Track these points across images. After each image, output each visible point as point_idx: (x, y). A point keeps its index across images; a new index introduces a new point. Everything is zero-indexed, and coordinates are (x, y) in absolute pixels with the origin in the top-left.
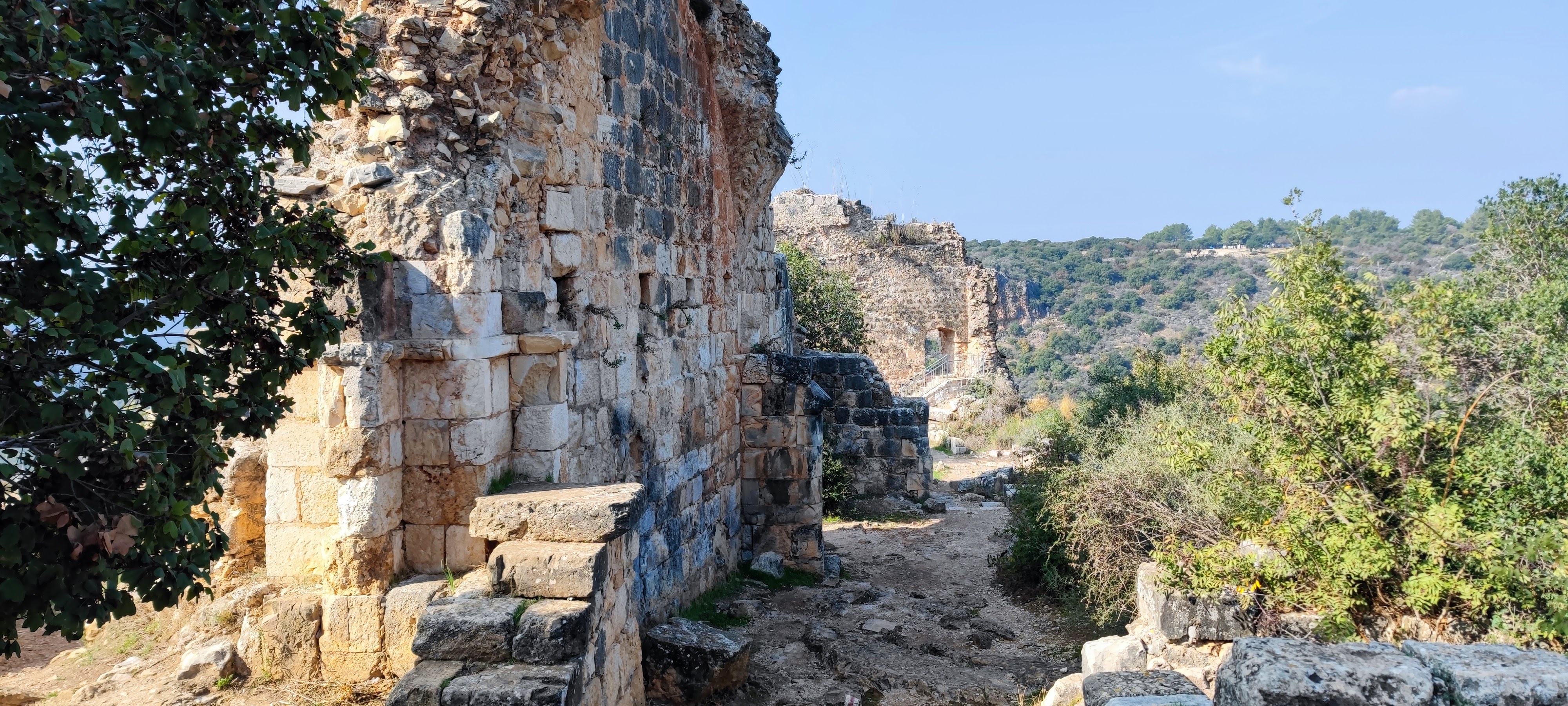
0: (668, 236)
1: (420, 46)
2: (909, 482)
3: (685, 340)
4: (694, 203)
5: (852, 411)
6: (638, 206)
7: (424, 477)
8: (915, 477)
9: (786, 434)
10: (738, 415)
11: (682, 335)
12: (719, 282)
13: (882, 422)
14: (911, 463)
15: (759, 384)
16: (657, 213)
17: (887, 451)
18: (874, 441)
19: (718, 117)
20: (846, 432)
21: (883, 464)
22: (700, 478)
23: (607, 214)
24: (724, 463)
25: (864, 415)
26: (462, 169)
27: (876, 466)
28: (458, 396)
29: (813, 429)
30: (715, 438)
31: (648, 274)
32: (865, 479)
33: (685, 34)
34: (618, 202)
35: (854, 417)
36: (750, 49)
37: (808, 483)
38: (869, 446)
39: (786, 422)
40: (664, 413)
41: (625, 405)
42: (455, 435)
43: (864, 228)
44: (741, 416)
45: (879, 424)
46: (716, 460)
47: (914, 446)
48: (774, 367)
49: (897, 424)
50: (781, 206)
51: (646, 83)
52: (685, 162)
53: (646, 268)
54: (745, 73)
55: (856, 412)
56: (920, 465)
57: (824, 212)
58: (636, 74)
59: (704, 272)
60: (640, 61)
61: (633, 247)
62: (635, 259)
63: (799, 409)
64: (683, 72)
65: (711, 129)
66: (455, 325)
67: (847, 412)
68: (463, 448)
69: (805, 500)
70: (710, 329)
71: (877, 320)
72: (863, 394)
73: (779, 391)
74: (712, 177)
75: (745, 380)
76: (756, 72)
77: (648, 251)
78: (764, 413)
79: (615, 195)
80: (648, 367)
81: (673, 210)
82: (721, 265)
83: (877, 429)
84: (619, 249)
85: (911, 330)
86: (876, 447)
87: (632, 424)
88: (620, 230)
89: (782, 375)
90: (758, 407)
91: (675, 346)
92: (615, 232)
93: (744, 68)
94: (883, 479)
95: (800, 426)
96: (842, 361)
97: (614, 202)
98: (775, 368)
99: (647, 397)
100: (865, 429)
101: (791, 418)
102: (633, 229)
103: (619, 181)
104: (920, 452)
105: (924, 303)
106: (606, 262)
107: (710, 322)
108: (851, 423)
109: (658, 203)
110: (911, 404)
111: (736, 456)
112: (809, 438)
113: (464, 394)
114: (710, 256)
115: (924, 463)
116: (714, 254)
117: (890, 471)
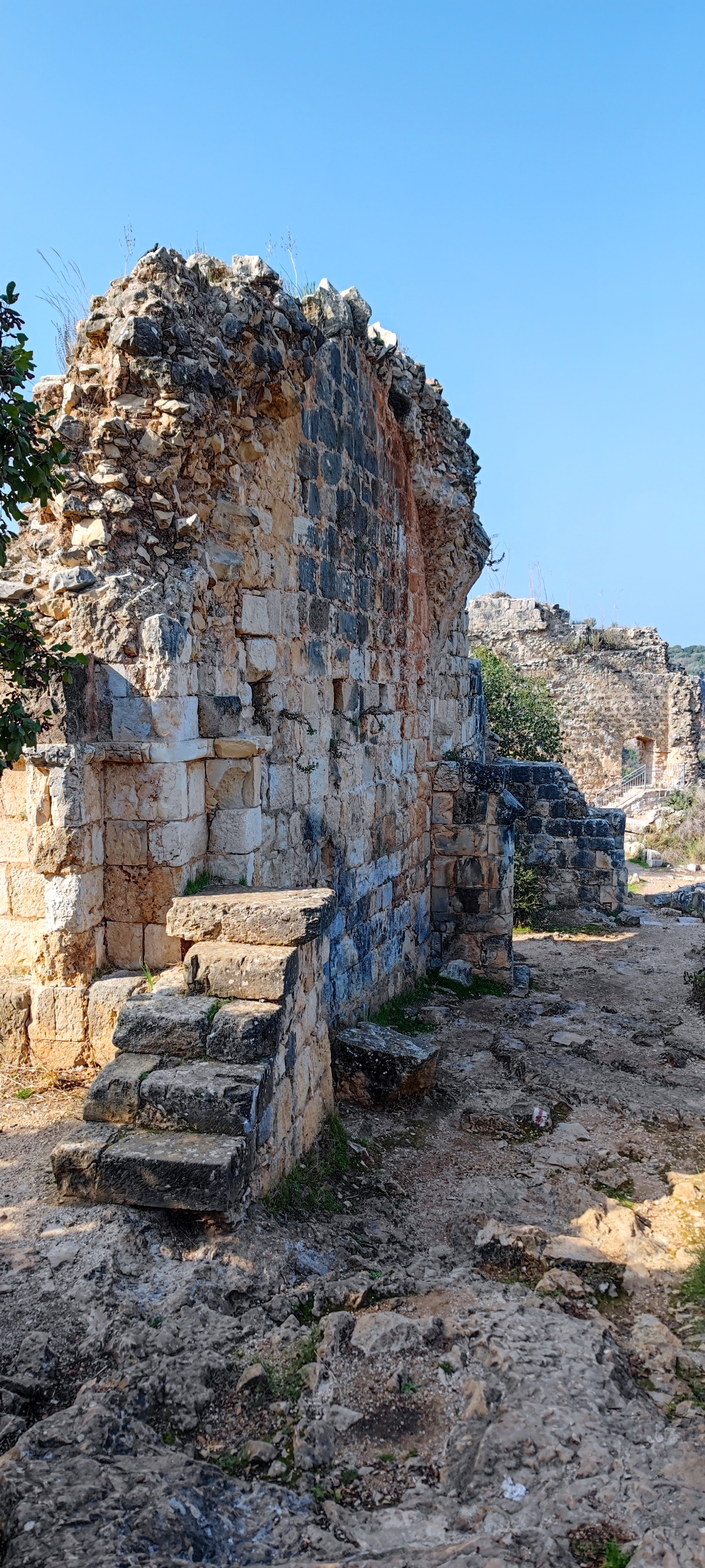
0: (361, 641)
1: (121, 449)
2: (602, 894)
3: (377, 746)
4: (388, 608)
5: (545, 821)
6: (333, 610)
7: (124, 876)
8: (609, 889)
9: (477, 843)
10: (428, 822)
11: (374, 741)
12: (412, 688)
13: (577, 832)
14: (606, 875)
15: (450, 792)
16: (352, 618)
17: (580, 862)
18: (567, 852)
19: (415, 518)
20: (538, 842)
21: (576, 875)
22: (390, 884)
23: (302, 618)
24: (414, 870)
25: (557, 825)
26: (161, 572)
27: (568, 877)
28: (156, 798)
29: (505, 838)
30: (406, 845)
31: (342, 680)
32: (557, 890)
33: (383, 432)
34: (313, 607)
35: (547, 826)
36: (449, 447)
37: (499, 893)
38: (563, 855)
39: (477, 831)
40: (355, 819)
41: (317, 810)
42: (153, 836)
43: (562, 633)
44: (432, 824)
45: (573, 835)
46: (406, 866)
47: (609, 858)
48: (465, 775)
49: (591, 835)
50: (476, 611)
51: (343, 484)
52: (381, 565)
53: (340, 673)
54: (443, 472)
55: (549, 822)
56: (615, 877)
57: (520, 617)
58: (333, 475)
59: (397, 678)
60: (336, 461)
61: (327, 652)
62: (330, 664)
63: (490, 818)
64: (380, 472)
65: (407, 530)
66: (153, 729)
67: (540, 822)
68: (160, 849)
69: (495, 910)
70: (402, 735)
71: (573, 728)
72: (557, 804)
73: (471, 799)
74: (407, 580)
75: (436, 788)
76: (454, 471)
77: (341, 656)
78: (455, 820)
79: (310, 598)
80: (340, 772)
81: (367, 614)
82: (414, 671)
83: (571, 840)
84: (313, 654)
85: (608, 739)
86: (569, 858)
87: (324, 829)
88: (315, 635)
89: (475, 783)
90: (449, 815)
91: (367, 752)
92: (309, 637)
93: (442, 467)
94: (576, 890)
95: (491, 835)
96: (536, 770)
97: (308, 606)
98: (467, 775)
99: (338, 802)
100: (558, 839)
101: (482, 827)
102: (326, 635)
103: (314, 585)
104: (615, 864)
105: (623, 711)
106: (300, 667)
107: (402, 728)
108: (543, 833)
109: (353, 607)
110: (607, 815)
111: (426, 863)
112: (500, 847)
113: (162, 796)
114: (403, 661)
115: (618, 876)
116: (408, 659)
117: (582, 883)
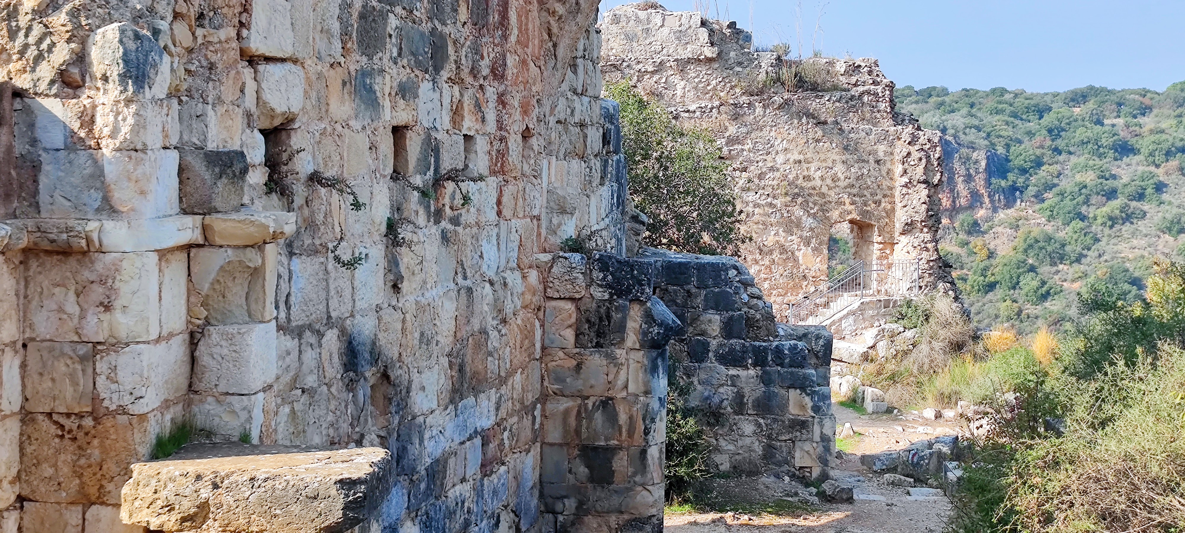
0: (437, 69)
2: (797, 455)
3: (460, 229)
4: (479, 20)
5: (714, 344)
6: (393, 22)
7: (53, 430)
8: (807, 446)
9: (611, 377)
10: (538, 346)
11: (455, 221)
12: (514, 142)
13: (760, 361)
14: (802, 425)
15: (572, 299)
16: (422, 34)
17: (765, 406)
18: (747, 391)
20: (703, 376)
21: (759, 425)
22: (478, 441)
23: (345, 34)
24: (515, 419)
25: (732, 350)
27: (748, 428)
28: (108, 308)
29: (654, 370)
30: (503, 381)
31: (406, 127)
32: (731, 447)
34: (362, 16)
35: (716, 353)
37: (643, 453)
38: (739, 396)
39: (612, 358)
40: (425, 340)
41: (365, 326)
42: (101, 366)
43: (740, 64)
44: (543, 348)
45: (755, 365)
46: (503, 413)
47: (807, 399)
48: (595, 274)
49: (782, 365)
50: (614, 28)
53: (402, 117)
55: (721, 345)
56: (817, 429)
57: (678, 38)
59: (491, 126)
61: (384, 86)
62: (387, 104)
63: (632, 339)
66: (106, 199)
67: (705, 346)
68: (114, 387)
69: (638, 479)
70: (499, 213)
71: (756, 205)
72: (731, 318)
73: (603, 310)
75: (550, 293)
77: (406, 91)
78: (578, 343)
79: (358, 4)
80: (402, 269)
81: (446, 30)
82: (517, 116)
83: (752, 372)
84: (362, 88)
85: (808, 222)
86: (749, 398)
87: (376, 356)
88: (365, 59)
89: (609, 286)
90: (570, 335)
91: (445, 238)
92: (356, 61)
94: (758, 449)
95: (633, 365)
96: (701, 267)
97: (355, 15)
98: (598, 275)
99: (399, 315)
100: (733, 372)
101: (620, 353)
102: (384, 58)
104: (816, 409)
105: (829, 181)
106: (341, 107)
107: (499, 203)
108: (712, 362)
109: (424, 17)
110: (805, 335)
111: (534, 408)
112: (646, 384)
113: (118, 304)
114: (502, 101)
115: (822, 426)
116: (508, 98)
117: (769, 437)
